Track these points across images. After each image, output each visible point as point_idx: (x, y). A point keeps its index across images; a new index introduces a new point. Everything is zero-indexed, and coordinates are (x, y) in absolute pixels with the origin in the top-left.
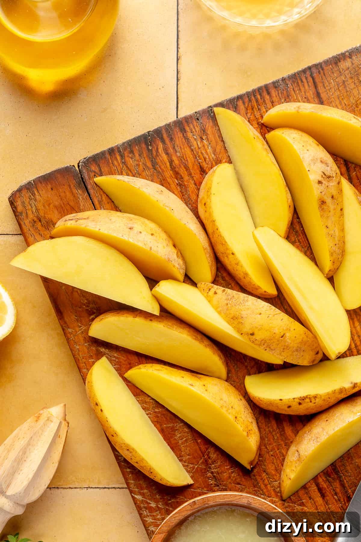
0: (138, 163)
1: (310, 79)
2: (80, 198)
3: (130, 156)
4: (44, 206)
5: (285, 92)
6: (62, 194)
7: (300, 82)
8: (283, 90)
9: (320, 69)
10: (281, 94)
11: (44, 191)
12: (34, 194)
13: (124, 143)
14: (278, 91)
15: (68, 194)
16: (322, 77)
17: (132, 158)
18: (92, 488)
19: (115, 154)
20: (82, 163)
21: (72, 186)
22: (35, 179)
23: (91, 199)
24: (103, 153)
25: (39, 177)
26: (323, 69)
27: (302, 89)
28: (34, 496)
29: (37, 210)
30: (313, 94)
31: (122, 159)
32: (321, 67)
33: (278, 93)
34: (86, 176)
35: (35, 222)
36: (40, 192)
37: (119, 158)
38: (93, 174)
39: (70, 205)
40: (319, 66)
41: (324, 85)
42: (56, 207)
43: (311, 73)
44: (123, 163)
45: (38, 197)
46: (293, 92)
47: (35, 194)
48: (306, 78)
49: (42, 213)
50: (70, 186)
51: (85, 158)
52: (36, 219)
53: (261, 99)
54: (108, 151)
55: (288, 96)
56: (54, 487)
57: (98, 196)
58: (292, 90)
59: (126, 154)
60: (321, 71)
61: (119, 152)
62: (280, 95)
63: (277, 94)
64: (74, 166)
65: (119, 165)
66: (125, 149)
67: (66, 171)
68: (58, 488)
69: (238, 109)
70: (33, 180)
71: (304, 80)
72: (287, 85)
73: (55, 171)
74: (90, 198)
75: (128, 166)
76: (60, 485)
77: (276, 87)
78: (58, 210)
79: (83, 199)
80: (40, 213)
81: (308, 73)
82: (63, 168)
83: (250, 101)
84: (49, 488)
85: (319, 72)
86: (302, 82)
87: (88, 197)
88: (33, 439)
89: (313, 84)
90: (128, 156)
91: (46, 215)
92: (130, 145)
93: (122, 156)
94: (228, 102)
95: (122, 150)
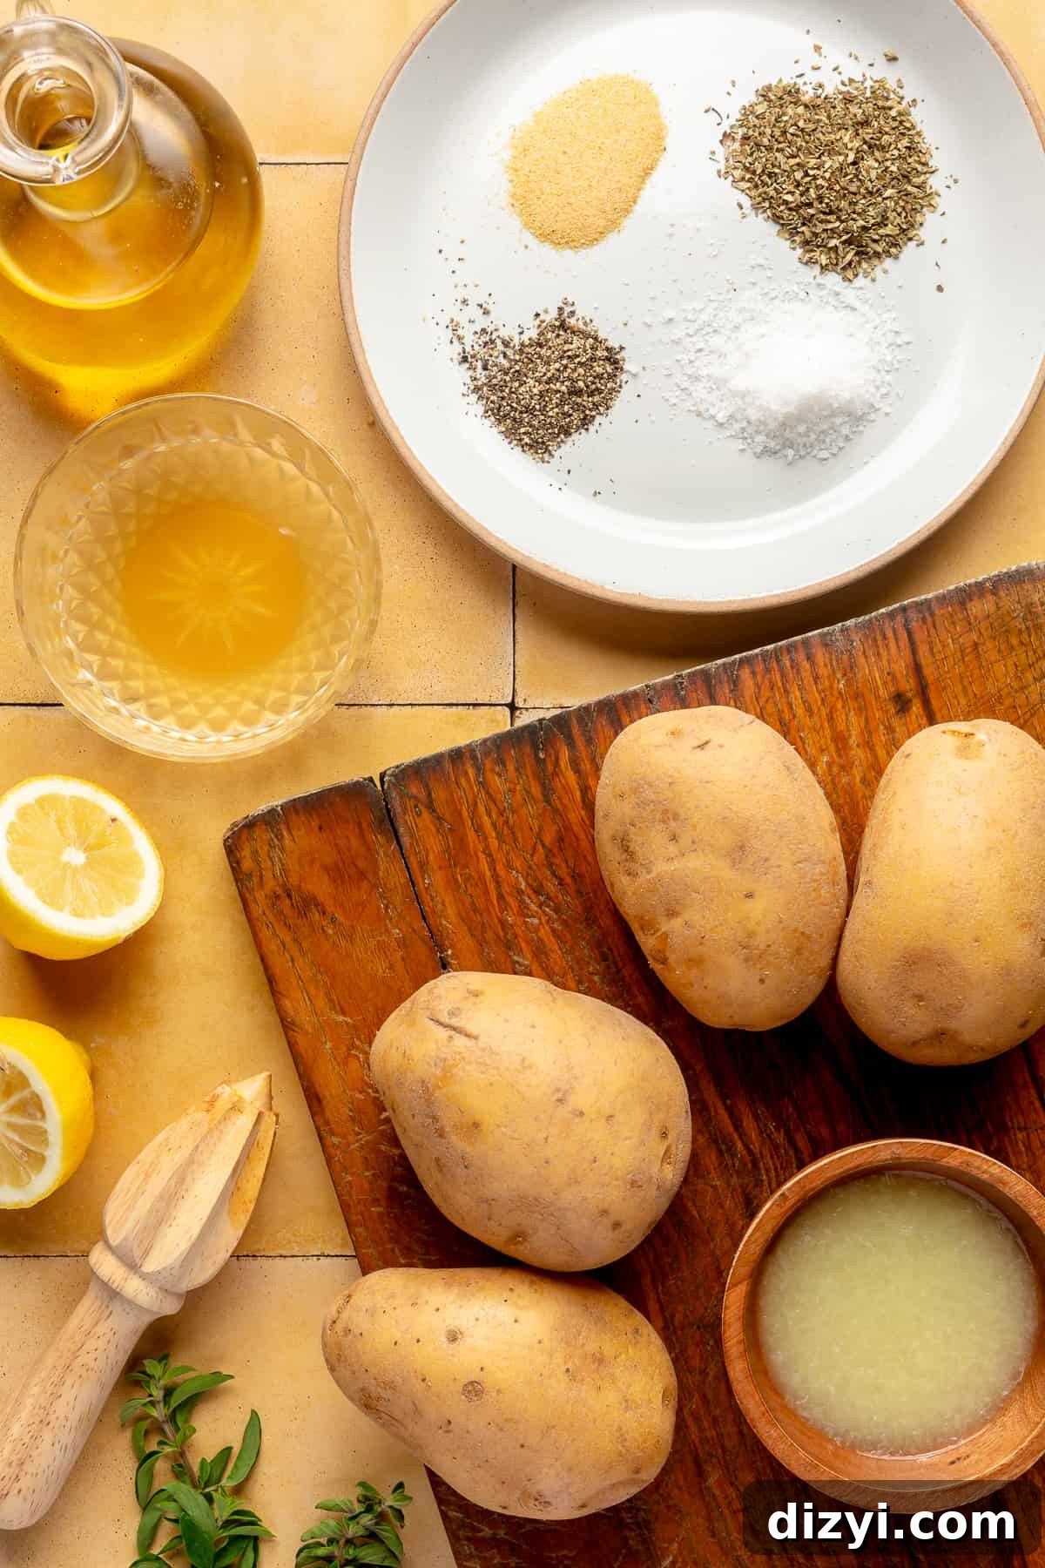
0: (512, 786)
1: (903, 635)
2: (381, 852)
3: (497, 769)
4: (301, 866)
5: (845, 657)
6: (341, 842)
7: (879, 638)
8: (842, 652)
9: (927, 615)
10: (837, 661)
11: (303, 832)
12: (280, 837)
13: (485, 741)
14: (831, 654)
15: (355, 842)
16: (928, 632)
17: (499, 775)
18: (328, 1256)
19: (463, 764)
20: (390, 776)
21: (364, 825)
22: (286, 803)
23: (404, 858)
24: (438, 759)
25: (295, 800)
26: (932, 615)
27: (884, 653)
28: (202, 1275)
29: (285, 871)
30: (907, 666)
31: (477, 775)
32: (929, 608)
33: (831, 660)
34: (396, 804)
35: (278, 897)
36: (294, 832)
37: (471, 772)
38: (412, 803)
39: (356, 867)
40: (925, 607)
41: (931, 649)
42: (326, 868)
43: (906, 621)
44: (480, 783)
45: (287, 841)
46: (862, 660)
47: (282, 837)
48: (894, 631)
49: (293, 880)
50: (360, 825)
51: (397, 767)
52: (280, 891)
53: (792, 667)
54: (449, 755)
55: (852, 668)
56: (245, 1253)
57: (419, 852)
58: (860, 654)
59: (488, 765)
60: (929, 619)
61: (474, 758)
62: (834, 663)
63: (827, 661)
64: (371, 779)
65: (471, 787)
66: (487, 754)
67: (355, 792)
68: (254, 1256)
69: (740, 687)
70: (281, 806)
71: (890, 634)
72: (852, 642)
73: (330, 790)
74: (403, 855)
75: (490, 790)
76: (259, 1250)
77: (826, 645)
78: (329, 874)
79: (386, 855)
80: (290, 880)
81: (899, 619)
82: (348, 785)
83: (768, 670)
84: (236, 1255)
85: (924, 620)
86: (885, 637)
87: (398, 855)
88: (200, 1149)
89: (908, 645)
90: (493, 770)
91: (302, 884)
92: (498, 747)
93: (479, 769)
94: (721, 669)
95: (479, 756)
